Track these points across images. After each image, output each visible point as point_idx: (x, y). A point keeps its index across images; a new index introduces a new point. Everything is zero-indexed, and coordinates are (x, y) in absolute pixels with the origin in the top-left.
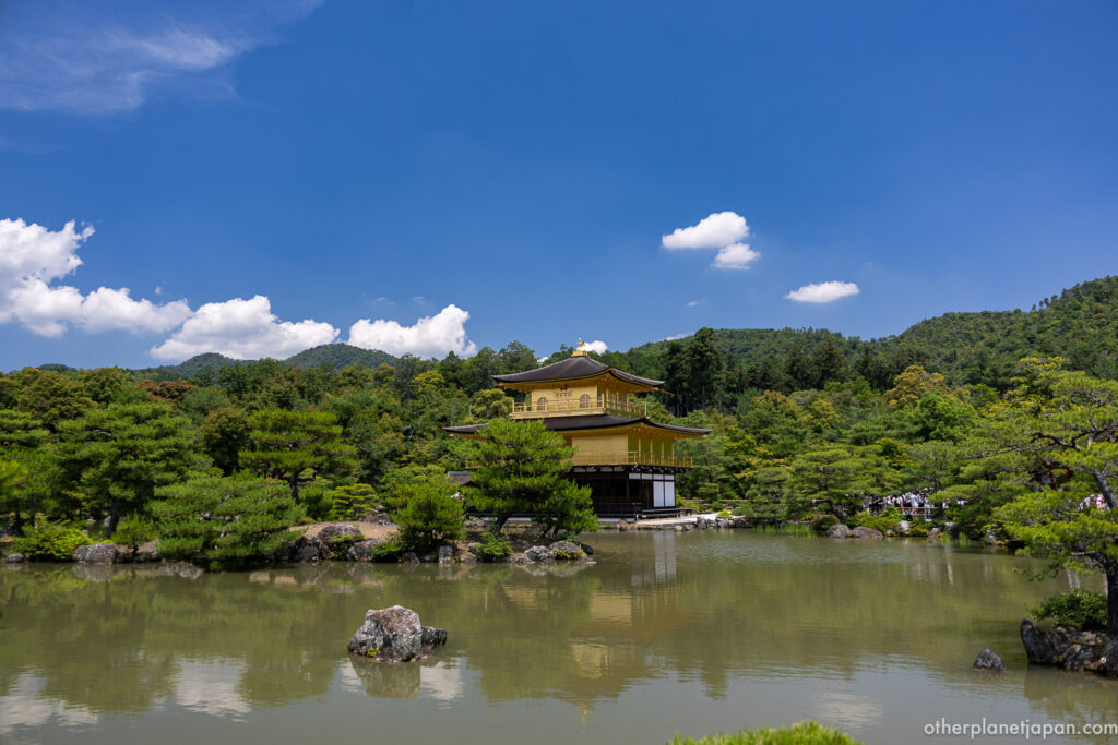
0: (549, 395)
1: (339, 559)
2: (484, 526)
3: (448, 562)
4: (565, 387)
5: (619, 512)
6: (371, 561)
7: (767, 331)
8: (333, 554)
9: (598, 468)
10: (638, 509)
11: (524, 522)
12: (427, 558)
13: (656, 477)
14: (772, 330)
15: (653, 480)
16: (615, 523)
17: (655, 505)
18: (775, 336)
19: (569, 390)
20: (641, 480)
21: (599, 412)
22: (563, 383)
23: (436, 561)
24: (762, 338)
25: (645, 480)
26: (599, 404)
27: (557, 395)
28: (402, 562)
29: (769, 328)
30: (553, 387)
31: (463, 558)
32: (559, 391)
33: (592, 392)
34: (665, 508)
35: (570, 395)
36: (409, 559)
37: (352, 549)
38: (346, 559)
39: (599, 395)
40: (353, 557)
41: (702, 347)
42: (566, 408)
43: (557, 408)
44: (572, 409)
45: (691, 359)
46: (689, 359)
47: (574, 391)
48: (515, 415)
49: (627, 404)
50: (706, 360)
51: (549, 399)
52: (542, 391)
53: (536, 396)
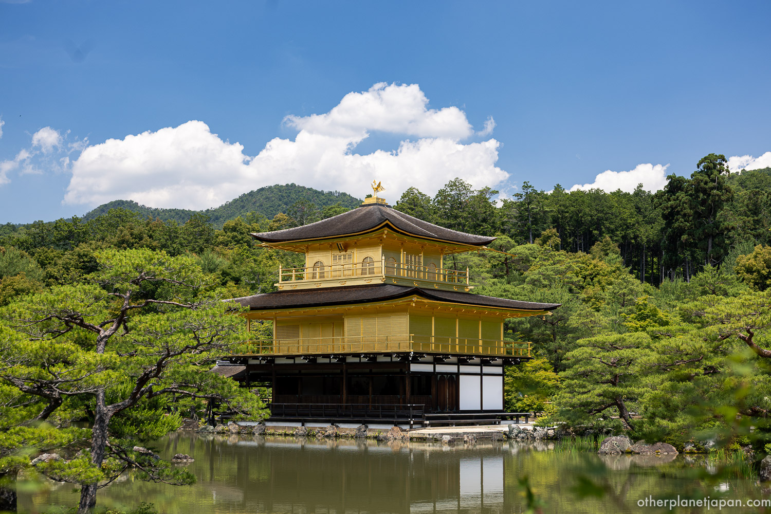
0: (326, 258)
2: (239, 433)
4: (346, 248)
5: (393, 417)
9: (373, 357)
10: (415, 413)
11: (284, 428)
13: (463, 369)
15: (458, 374)
16: (387, 431)
17: (461, 408)
19: (349, 252)
20: (434, 374)
21: (378, 280)
22: (341, 242)
25: (442, 374)
27: (335, 257)
30: (331, 248)
32: (337, 253)
34: (481, 411)
35: (350, 257)
41: (706, 183)
42: (340, 276)
43: (330, 276)
44: (347, 277)
45: (690, 200)
46: (687, 199)
47: (355, 252)
48: (282, 286)
49: (422, 269)
50: (714, 201)
51: (325, 264)
52: (318, 253)
53: (311, 259)
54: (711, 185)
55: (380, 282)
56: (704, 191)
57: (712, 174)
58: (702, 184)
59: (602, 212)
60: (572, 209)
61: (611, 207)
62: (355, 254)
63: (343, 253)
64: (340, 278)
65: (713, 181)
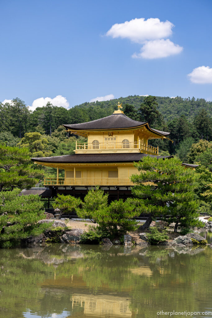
0: (100, 139)
1: (53, 242)
3: (130, 244)
6: (79, 243)
7: (165, 98)
8: (48, 239)
12: (117, 242)
14: (168, 98)
18: (171, 102)
19: (114, 136)
21: (136, 151)
22: (111, 131)
23: (122, 244)
24: (162, 103)
26: (136, 147)
27: (106, 139)
28: (102, 244)
29: (166, 96)
30: (103, 134)
31: (138, 242)
32: (107, 136)
33: (130, 138)
35: (115, 139)
36: (105, 242)
37: (64, 236)
38: (60, 242)
39: (136, 140)
40: (65, 241)
41: (148, 109)
42: (114, 148)
43: (107, 148)
44: (118, 149)
45: (140, 116)
46: (139, 116)
47: (118, 137)
48: (78, 151)
49: (147, 146)
50: (151, 117)
51: (100, 142)
52: (95, 136)
53: (91, 139)
54: (150, 110)
55: (138, 152)
56: (147, 113)
57: (151, 105)
58: (147, 109)
59: (77, 118)
60: (62, 116)
61: (81, 116)
62: (118, 138)
63: (111, 137)
64: (113, 149)
65: (152, 108)
